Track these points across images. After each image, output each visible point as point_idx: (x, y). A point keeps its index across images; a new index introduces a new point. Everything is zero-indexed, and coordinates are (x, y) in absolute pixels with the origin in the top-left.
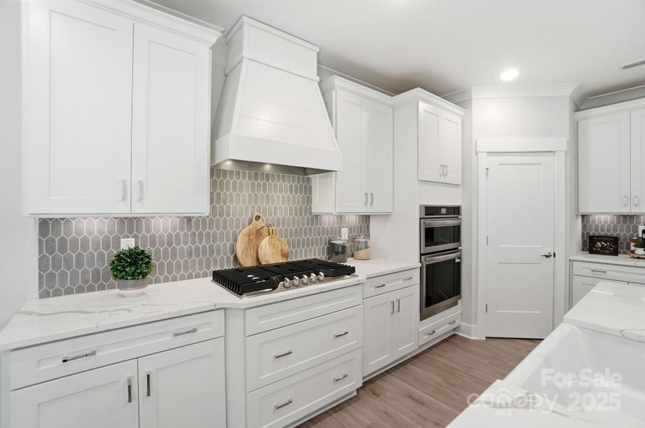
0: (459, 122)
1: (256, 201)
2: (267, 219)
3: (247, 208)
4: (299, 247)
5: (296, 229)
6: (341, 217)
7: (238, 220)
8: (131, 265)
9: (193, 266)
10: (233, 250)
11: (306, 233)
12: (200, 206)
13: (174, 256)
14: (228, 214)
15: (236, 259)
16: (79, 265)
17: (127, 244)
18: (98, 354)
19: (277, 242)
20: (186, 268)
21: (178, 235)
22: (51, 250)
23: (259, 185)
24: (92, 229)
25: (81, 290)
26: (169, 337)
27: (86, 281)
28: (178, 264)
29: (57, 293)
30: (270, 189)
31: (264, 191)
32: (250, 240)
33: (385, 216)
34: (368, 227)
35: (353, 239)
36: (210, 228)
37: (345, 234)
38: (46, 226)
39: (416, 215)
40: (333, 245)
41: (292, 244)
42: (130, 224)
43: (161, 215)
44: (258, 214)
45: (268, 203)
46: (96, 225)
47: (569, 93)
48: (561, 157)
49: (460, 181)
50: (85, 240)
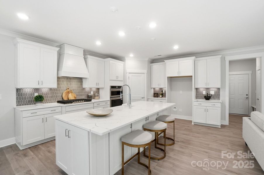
0: (123, 65)
1: (68, 85)
2: (71, 89)
3: (65, 86)
4: (79, 96)
5: (78, 92)
6: (91, 89)
7: (63, 89)
8: (40, 98)
9: (52, 100)
10: (62, 96)
11: (81, 93)
12: (55, 86)
13: (47, 97)
14: (61, 88)
15: (63, 98)
16: (25, 99)
17: (37, 94)
18: (37, 113)
19: (73, 94)
20: (50, 100)
21: (48, 93)
22: (19, 96)
23: (68, 81)
25: (25, 105)
26: (50, 111)
28: (48, 99)
29: (20, 105)
30: (71, 82)
31: (70, 82)
32: (66, 94)
33: (103, 88)
34: (99, 91)
35: (94, 94)
36: (56, 91)
37: (92, 93)
38: (18, 90)
39: (109, 88)
40: (88, 96)
41: (77, 95)
42: (37, 90)
43: (44, 88)
44: (68, 88)
45: (71, 85)
46: (29, 90)
47: (147, 60)
48: (146, 74)
49: (122, 80)
50: (26, 93)
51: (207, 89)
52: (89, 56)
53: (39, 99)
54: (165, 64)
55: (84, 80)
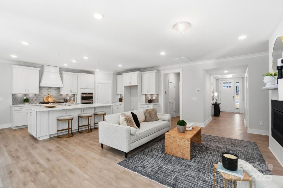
1: (48, 92)
2: (50, 95)
3: (46, 93)
5: (57, 97)
6: (67, 95)
7: (44, 95)
10: (43, 100)
11: (59, 97)
12: (37, 93)
13: (33, 100)
15: (44, 101)
16: (18, 101)
17: (25, 98)
18: (24, 108)
19: (52, 98)
21: (33, 97)
22: (14, 98)
24: (20, 96)
27: (18, 103)
29: (14, 104)
31: (50, 90)
32: (47, 98)
35: (70, 99)
36: (39, 96)
37: (68, 98)
38: (13, 95)
39: (80, 94)
40: (65, 100)
42: (25, 95)
43: (31, 94)
44: (48, 94)
45: (51, 92)
47: (112, 73)
48: (111, 84)
49: (93, 88)
50: (19, 97)
51: (152, 95)
52: (63, 72)
53: (27, 101)
54: (123, 76)
55: (61, 89)
